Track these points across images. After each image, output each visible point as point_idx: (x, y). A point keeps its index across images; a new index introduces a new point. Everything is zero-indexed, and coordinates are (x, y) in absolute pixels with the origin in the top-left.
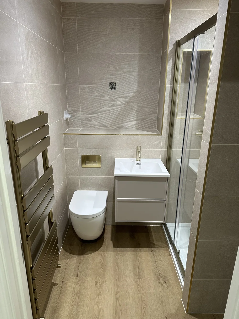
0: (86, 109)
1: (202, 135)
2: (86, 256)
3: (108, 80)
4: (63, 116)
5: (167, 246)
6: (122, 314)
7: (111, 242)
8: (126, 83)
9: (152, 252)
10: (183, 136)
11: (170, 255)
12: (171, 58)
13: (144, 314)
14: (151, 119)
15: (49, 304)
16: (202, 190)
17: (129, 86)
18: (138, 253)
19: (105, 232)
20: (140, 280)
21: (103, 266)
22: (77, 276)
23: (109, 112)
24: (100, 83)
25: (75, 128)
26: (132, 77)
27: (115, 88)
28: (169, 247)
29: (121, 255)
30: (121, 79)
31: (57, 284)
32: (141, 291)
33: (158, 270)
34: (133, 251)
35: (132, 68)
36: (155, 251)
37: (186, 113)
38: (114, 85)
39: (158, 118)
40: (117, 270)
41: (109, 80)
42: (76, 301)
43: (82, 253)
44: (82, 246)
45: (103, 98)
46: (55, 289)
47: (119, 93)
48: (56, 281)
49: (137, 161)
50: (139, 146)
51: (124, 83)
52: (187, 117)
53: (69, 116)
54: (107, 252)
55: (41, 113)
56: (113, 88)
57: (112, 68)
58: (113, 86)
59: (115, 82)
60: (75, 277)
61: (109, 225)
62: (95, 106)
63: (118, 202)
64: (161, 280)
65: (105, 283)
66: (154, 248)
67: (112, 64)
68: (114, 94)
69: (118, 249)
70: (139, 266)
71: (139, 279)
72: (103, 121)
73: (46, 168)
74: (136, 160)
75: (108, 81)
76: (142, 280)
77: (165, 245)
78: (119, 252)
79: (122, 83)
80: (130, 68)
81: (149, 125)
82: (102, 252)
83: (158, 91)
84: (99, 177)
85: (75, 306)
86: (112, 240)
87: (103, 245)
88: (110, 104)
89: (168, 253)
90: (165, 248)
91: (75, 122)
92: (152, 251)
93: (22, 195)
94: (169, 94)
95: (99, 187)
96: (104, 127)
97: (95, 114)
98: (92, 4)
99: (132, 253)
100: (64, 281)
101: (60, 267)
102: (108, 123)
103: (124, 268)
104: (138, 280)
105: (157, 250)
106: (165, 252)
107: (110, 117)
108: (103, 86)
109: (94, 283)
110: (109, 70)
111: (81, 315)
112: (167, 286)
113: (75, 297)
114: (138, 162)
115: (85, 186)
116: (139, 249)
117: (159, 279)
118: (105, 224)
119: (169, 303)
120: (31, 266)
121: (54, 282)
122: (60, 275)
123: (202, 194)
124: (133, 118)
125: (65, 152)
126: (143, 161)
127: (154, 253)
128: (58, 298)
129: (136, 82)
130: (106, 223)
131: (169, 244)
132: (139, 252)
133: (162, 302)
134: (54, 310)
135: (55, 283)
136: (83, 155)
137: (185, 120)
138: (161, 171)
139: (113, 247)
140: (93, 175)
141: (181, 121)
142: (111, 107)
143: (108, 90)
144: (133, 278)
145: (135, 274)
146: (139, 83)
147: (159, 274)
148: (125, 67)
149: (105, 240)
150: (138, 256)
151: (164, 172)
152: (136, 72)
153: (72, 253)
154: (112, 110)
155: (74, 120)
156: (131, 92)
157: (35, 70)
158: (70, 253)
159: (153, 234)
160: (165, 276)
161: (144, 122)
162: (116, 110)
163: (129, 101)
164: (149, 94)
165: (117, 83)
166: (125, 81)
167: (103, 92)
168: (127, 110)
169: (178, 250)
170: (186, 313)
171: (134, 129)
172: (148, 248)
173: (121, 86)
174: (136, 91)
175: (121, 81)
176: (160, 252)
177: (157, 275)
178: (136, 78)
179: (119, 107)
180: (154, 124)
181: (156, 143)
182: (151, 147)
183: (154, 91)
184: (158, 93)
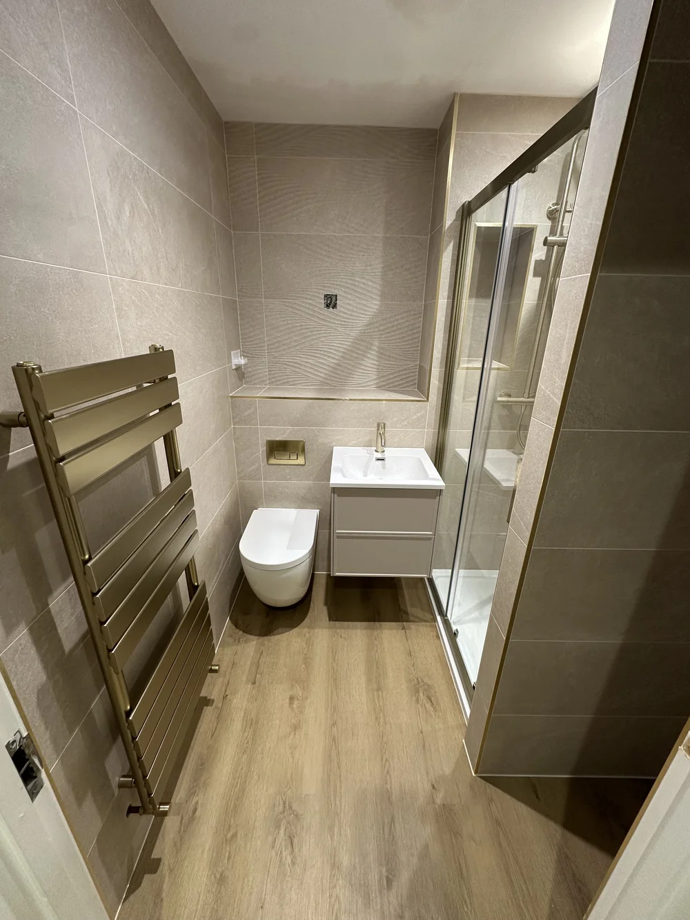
0: (276, 347)
1: (533, 402)
2: (274, 638)
3: (321, 289)
4: (230, 361)
5: (432, 617)
6: (340, 776)
7: (325, 609)
8: (357, 295)
9: (403, 630)
10: (475, 404)
11: (438, 637)
12: (451, 242)
13: (388, 776)
14: (406, 370)
15: (192, 749)
16: (528, 535)
17: (364, 302)
18: (375, 633)
19: (314, 588)
20: (380, 692)
21: (307, 661)
22: (254, 683)
23: (322, 353)
24: (305, 296)
25: (255, 384)
26: (369, 283)
27: (335, 306)
28: (435, 620)
29: (343, 636)
30: (347, 287)
31: (213, 700)
32: (382, 720)
33: (414, 670)
34: (367, 628)
35: (370, 265)
36: (410, 629)
37: (482, 359)
38: (334, 299)
39: (421, 368)
41: (323, 290)
42: (248, 742)
43: (266, 631)
44: (267, 616)
45: (310, 325)
46: (208, 713)
47: (342, 315)
48: (211, 695)
49: (377, 453)
50: (383, 423)
51: (354, 295)
52: (485, 366)
53: (242, 361)
54: (316, 630)
55: (156, 349)
56: (331, 306)
57: (329, 266)
58: (331, 302)
59: (335, 294)
60: (249, 686)
61: (321, 573)
62: (295, 341)
63: (338, 537)
64: (421, 694)
65: (309, 700)
66: (408, 621)
67: (329, 257)
68: (333, 317)
69: (337, 623)
70: (377, 662)
71: (378, 691)
72: (312, 371)
73: (174, 473)
74: (376, 451)
75: (321, 291)
76: (384, 693)
77: (429, 616)
78: (339, 631)
79: (349, 296)
80: (366, 266)
81: (401, 380)
82: (306, 630)
83: (421, 313)
84: (300, 484)
85: (245, 756)
86: (326, 604)
87: (309, 614)
88: (325, 337)
89: (435, 634)
90: (427, 622)
91: (256, 372)
93: (85, 556)
94: (443, 319)
95: (303, 502)
96: (311, 384)
97: (295, 358)
98: (288, 126)
99: (364, 632)
100: (227, 695)
101: (216, 671)
103: (348, 665)
104: (375, 693)
105: (413, 626)
106: (429, 629)
107: (324, 364)
108: (310, 302)
109: (287, 701)
110: (324, 268)
111: (256, 777)
112: (434, 709)
113: (246, 734)
114: (379, 455)
115: (274, 499)
116: (379, 623)
117: (418, 692)
118: (314, 571)
119: (438, 748)
120: (126, 708)
121: (206, 697)
122: (221, 680)
123: (527, 543)
124: (370, 363)
125: (235, 434)
126: (389, 452)
127: (407, 631)
128: (212, 736)
129: (377, 294)
130: (316, 569)
132: (379, 631)
133: (424, 746)
134: (201, 765)
135: (209, 699)
136: (269, 439)
137: (480, 371)
138: (426, 477)
139: (328, 619)
140: (290, 479)
141: (467, 373)
142: (326, 343)
143: (320, 309)
144: (365, 688)
145: (369, 680)
146: (383, 296)
147: (417, 679)
148: (355, 264)
149: (314, 604)
150: (376, 639)
151: (433, 479)
152: (377, 274)
153: (247, 631)
154: (329, 350)
155: (254, 369)
156: (367, 315)
157: (144, 249)
158: (244, 632)
159: (405, 591)
160: (428, 686)
161: (392, 374)
162: (337, 350)
163: (363, 331)
164: (402, 318)
165: (340, 295)
166: (356, 291)
167: (311, 313)
168: (359, 349)
169: (454, 628)
170: (473, 774)
171: (373, 388)
172: (396, 622)
173: (348, 302)
174: (377, 311)
175: (347, 290)
176: (418, 631)
177: (413, 683)
178: (378, 287)
179: (343, 344)
180: (412, 379)
181: (415, 417)
182: (406, 425)
183: (413, 313)
184: (420, 317)
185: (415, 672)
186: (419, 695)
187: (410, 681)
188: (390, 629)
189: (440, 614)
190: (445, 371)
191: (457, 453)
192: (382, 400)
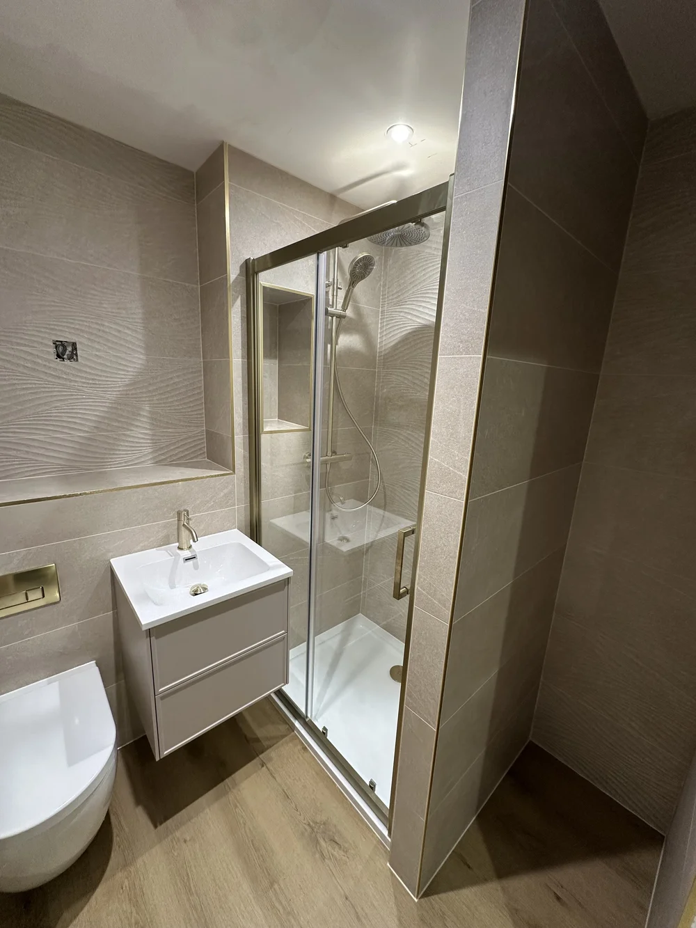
3: (45, 332)
7: (139, 811)
8: (110, 345)
9: (264, 768)
11: (305, 748)
14: (190, 437)
16: (447, 612)
17: (122, 355)
18: (231, 797)
20: (275, 886)
23: (60, 424)
26: (127, 331)
27: (73, 358)
28: (293, 728)
29: (188, 838)
30: (92, 333)
33: (300, 815)
34: (217, 799)
35: (125, 308)
36: (270, 759)
38: (70, 349)
39: (211, 433)
40: (196, 910)
41: (49, 334)
45: (31, 384)
47: (88, 370)
49: (182, 551)
50: (185, 510)
51: (105, 345)
54: (139, 862)
56: (65, 357)
57: (56, 300)
58: (65, 352)
59: (74, 341)
63: (163, 698)
64: (322, 842)
66: (264, 750)
67: (55, 289)
68: (73, 372)
69: (169, 822)
70: (252, 841)
71: (271, 886)
72: (41, 452)
74: (179, 548)
75: (45, 335)
76: (281, 881)
77: (283, 728)
78: (178, 834)
79: (97, 346)
80: (118, 309)
81: (187, 450)
82: (120, 875)
86: (138, 802)
87: (115, 841)
88: (61, 401)
89: (299, 747)
90: (286, 736)
92: (263, 766)
94: (240, 380)
96: (44, 471)
99: (216, 806)
102: (60, 456)
103: (214, 880)
104: (270, 893)
105: (272, 753)
106: (291, 744)
107: (64, 440)
108: (29, 349)
110: (47, 304)
112: (343, 851)
114: (187, 554)
116: (228, 781)
117: (318, 842)
119: (371, 902)
123: (448, 621)
124: (141, 433)
127: (269, 765)
129: (139, 346)
131: (292, 719)
132: (235, 791)
133: (358, 916)
138: (265, 567)
139: (151, 826)
141: (276, 437)
142: (64, 409)
143: (49, 361)
144: (254, 898)
145: (254, 881)
146: (149, 348)
147: (309, 825)
148: (102, 303)
151: (276, 568)
152: (136, 320)
154: (70, 420)
156: (128, 371)
160: (324, 823)
161: (173, 444)
162: (84, 419)
163: (125, 393)
164: (178, 376)
165: (81, 343)
166: (108, 340)
167: (29, 365)
168: (122, 416)
169: (320, 726)
170: (416, 900)
171: (149, 464)
172: (250, 761)
173: (94, 353)
174: (142, 367)
175: (92, 338)
176: (280, 755)
177: (306, 834)
178: (140, 337)
179: (94, 410)
180: (199, 447)
181: (222, 494)
182: (212, 506)
183: (191, 370)
184: (201, 375)
185: (302, 817)
186: (320, 846)
187: (303, 834)
188: (248, 776)
189: (296, 718)
190: (250, 437)
191: (274, 524)
192: (178, 481)
